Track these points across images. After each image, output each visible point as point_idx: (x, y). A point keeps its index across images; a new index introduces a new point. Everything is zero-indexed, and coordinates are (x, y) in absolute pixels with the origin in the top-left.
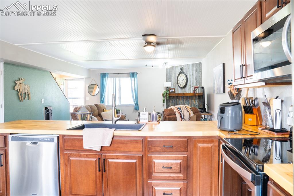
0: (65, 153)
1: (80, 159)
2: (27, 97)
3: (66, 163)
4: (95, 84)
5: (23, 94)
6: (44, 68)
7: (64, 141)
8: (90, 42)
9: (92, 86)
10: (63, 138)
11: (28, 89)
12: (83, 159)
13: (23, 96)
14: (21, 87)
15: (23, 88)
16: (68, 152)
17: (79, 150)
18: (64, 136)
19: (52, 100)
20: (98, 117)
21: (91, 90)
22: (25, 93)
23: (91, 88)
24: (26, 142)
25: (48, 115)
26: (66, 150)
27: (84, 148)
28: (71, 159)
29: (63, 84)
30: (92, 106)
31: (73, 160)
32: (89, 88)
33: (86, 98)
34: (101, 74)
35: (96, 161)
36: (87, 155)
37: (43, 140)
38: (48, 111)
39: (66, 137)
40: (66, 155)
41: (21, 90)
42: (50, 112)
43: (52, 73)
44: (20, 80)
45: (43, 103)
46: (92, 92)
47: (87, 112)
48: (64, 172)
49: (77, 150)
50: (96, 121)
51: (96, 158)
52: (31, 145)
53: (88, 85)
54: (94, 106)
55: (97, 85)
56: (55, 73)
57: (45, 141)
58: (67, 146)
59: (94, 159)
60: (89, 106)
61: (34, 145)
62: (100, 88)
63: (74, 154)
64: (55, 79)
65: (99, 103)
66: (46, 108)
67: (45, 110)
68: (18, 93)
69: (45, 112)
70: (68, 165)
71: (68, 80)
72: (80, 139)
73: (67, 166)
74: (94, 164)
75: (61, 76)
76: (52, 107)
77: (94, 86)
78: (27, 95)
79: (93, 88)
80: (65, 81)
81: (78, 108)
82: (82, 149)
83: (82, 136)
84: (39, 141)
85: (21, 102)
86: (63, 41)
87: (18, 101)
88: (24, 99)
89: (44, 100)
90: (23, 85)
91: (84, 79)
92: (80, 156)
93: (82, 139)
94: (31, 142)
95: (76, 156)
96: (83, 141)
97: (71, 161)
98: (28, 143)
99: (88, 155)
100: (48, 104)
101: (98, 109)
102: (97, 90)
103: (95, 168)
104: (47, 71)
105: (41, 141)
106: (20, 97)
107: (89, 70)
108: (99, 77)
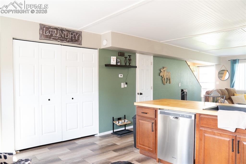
0: (201, 129)
1: (214, 136)
2: (168, 81)
3: (201, 138)
4: (225, 70)
5: (166, 79)
6: (181, 58)
7: (200, 119)
8: (219, 32)
9: (222, 72)
10: (199, 116)
11: (169, 75)
12: (217, 137)
13: (166, 81)
14: (165, 74)
15: (166, 74)
16: (203, 129)
17: (213, 129)
18: (200, 114)
19: (187, 84)
20: (229, 100)
21: (220, 75)
22: (167, 78)
23: (221, 74)
24: (170, 116)
25: (183, 96)
26: (201, 127)
27: (218, 128)
28: (206, 135)
29: (195, 70)
30: (222, 90)
31: (207, 136)
32: (219, 73)
33: (216, 83)
34: (231, 60)
35: (229, 141)
36: (220, 134)
37: (183, 116)
38: (184, 93)
39: (202, 116)
40: (201, 131)
41: (164, 76)
42: (185, 93)
43: (187, 62)
44: (164, 69)
45: (180, 86)
46: (222, 77)
47: (219, 95)
48: (198, 145)
49: (211, 128)
50: (227, 103)
51: (229, 138)
52: (173, 119)
53: (218, 72)
54: (225, 90)
55: (227, 71)
56: (189, 62)
57: (184, 117)
58: (202, 123)
59: (228, 139)
60: (220, 89)
61: (176, 119)
62: (230, 74)
63: (209, 131)
64: (189, 66)
65: (229, 88)
66: (182, 90)
67: (182, 92)
68: (162, 78)
69: (182, 94)
70: (203, 140)
71: (200, 67)
72: (215, 119)
73: (201, 140)
74: (227, 143)
75: (194, 64)
76: (187, 90)
77: (224, 72)
78: (169, 80)
79: (223, 74)
80: (197, 68)
81: (210, 92)
82: (216, 128)
83: (217, 116)
84: (180, 116)
85: (164, 85)
86: (198, 34)
87: (162, 84)
88: (167, 83)
89: (181, 84)
90: (166, 72)
91: (215, 65)
92: (214, 134)
93: (217, 119)
94: (173, 117)
95: (210, 133)
96: (217, 121)
97: (206, 137)
98: (171, 117)
99: (222, 134)
100: (184, 87)
101: (229, 93)
102: (227, 76)
103: (228, 147)
104: (183, 60)
105: (181, 116)
106: (164, 81)
107: (218, 57)
108: (229, 64)
